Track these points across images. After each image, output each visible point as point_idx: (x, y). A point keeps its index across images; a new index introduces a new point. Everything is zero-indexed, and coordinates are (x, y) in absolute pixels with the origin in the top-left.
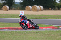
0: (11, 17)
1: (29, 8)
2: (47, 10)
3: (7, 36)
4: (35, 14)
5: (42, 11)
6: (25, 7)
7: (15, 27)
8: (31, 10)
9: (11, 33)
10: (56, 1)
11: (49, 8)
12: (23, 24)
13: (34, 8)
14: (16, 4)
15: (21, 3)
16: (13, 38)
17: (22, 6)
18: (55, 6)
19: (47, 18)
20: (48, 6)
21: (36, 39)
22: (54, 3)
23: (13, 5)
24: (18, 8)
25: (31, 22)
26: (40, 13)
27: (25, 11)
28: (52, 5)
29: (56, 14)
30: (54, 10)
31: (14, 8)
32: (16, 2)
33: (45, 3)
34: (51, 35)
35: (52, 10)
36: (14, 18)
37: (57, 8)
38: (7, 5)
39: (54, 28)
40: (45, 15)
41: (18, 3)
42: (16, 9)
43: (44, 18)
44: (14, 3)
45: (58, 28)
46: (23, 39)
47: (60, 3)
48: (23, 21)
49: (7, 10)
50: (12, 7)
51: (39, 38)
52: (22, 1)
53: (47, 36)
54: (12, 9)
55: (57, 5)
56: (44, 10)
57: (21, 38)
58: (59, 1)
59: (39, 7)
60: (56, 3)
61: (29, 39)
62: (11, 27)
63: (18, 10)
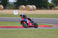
0: (6, 16)
1: (22, 7)
2: (40, 9)
3: (1, 34)
4: (28, 13)
5: (35, 10)
6: (19, 7)
7: (9, 26)
8: (24, 10)
9: (5, 31)
10: (48, 1)
11: (41, 8)
12: (24, 23)
13: (27, 8)
14: (10, 4)
15: (15, 3)
16: (7, 36)
17: (16, 5)
18: (47, 6)
19: (40, 17)
20: (40, 6)
21: (29, 37)
22: (46, 3)
23: (7, 5)
24: (12, 8)
25: (31, 21)
26: (33, 12)
27: (19, 10)
28: (44, 5)
29: (48, 13)
30: (46, 9)
31: (8, 8)
32: (10, 2)
33: (38, 3)
34: (44, 33)
35: (44, 9)
36: (8, 17)
37: (49, 8)
38: (2, 5)
39: (46, 26)
40: (38, 14)
41: (12, 3)
42: (10, 9)
43: (37, 17)
44: (8, 3)
45: (50, 27)
46: (17, 37)
47: (52, 3)
48: (24, 20)
49: (2, 10)
50: (6, 7)
51: (32, 36)
52: (16, 1)
53: (40, 34)
54: (6, 9)
55: (49, 5)
56: (37, 9)
57: (15, 36)
58: (51, 1)
59: (32, 7)
60: (48, 3)
61: (22, 37)
62: (6, 26)
63: (12, 9)
